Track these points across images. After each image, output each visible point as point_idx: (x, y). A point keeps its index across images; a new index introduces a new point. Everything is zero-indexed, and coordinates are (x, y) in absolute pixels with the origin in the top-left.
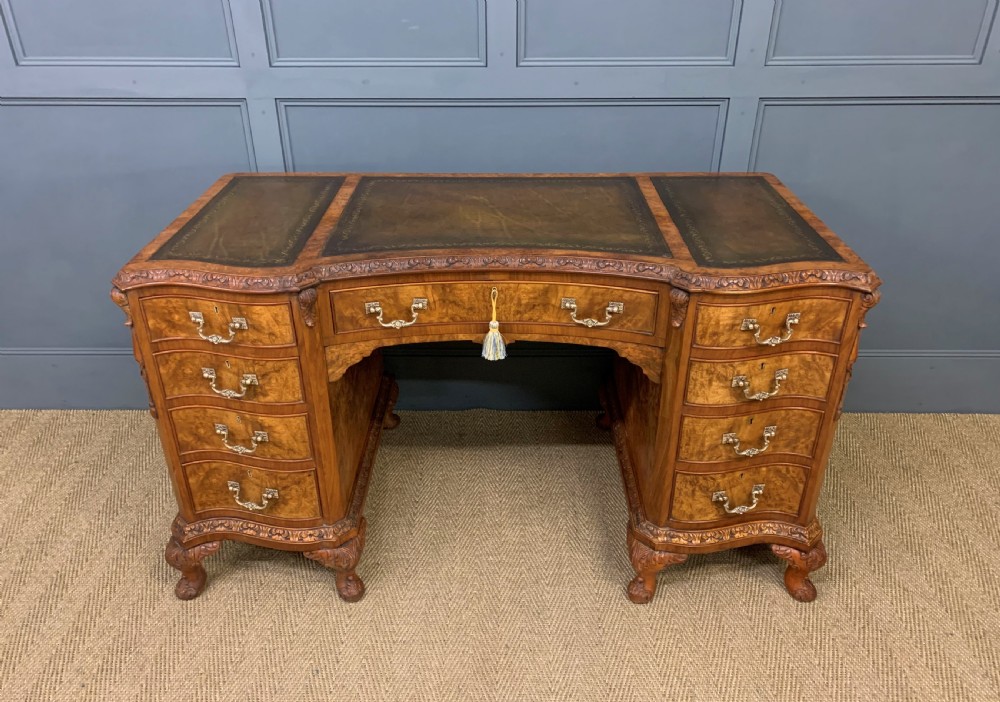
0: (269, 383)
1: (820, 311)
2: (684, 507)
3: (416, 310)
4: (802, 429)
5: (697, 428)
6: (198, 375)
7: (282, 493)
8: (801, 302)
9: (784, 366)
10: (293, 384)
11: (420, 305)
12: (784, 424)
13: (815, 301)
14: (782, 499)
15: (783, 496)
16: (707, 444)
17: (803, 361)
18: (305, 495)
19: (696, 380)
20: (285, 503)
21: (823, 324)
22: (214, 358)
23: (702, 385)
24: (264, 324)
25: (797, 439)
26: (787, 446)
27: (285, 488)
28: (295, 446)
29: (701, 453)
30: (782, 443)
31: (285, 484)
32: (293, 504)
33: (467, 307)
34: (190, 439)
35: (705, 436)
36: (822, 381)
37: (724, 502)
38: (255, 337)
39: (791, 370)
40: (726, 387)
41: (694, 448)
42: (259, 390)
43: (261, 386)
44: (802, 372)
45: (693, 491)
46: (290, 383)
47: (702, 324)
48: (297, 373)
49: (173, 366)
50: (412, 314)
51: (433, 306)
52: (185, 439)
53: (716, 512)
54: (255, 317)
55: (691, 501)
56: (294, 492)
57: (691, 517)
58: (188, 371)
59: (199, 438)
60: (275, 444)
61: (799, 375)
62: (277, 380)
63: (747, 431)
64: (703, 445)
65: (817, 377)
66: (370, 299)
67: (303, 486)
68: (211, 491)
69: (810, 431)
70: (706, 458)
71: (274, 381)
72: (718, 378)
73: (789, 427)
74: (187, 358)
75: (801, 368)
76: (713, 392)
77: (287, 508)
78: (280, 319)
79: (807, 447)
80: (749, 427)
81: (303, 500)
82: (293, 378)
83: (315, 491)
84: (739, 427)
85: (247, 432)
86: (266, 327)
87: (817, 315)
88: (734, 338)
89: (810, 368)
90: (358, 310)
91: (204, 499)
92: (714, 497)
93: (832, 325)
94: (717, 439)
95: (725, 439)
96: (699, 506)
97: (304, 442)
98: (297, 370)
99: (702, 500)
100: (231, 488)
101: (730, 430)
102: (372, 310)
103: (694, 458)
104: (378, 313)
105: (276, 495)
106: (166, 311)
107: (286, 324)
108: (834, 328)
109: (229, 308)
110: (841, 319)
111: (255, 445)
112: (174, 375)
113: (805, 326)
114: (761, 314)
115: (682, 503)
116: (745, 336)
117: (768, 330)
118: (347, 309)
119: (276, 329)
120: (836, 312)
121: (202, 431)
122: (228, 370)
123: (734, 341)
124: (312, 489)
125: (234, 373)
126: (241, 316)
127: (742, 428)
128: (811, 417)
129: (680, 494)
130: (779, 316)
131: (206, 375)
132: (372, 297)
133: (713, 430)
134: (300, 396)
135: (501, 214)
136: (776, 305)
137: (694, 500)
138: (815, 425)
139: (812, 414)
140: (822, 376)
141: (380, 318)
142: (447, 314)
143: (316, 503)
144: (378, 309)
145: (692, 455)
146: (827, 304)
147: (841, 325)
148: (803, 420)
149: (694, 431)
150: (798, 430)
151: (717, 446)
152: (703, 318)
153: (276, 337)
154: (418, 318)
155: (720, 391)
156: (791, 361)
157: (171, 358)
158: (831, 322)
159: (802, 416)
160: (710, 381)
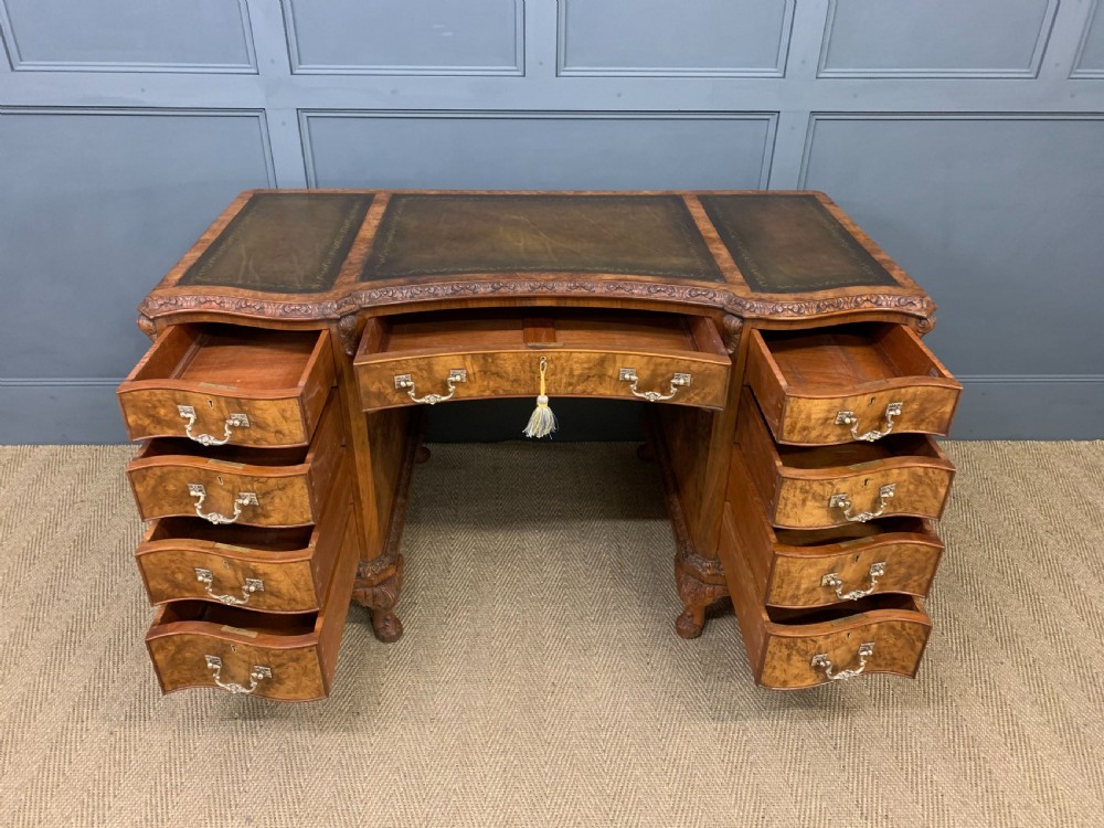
0: (272, 503)
1: (926, 400)
2: (777, 673)
3: (452, 383)
4: (916, 565)
5: (793, 569)
6: (184, 492)
7: (276, 671)
8: (903, 390)
9: (890, 481)
10: (301, 503)
11: (458, 378)
12: (895, 560)
13: (920, 388)
14: (895, 659)
15: (895, 655)
16: (803, 587)
17: (914, 475)
18: (305, 672)
19: (786, 499)
20: (280, 681)
21: (927, 414)
22: (203, 472)
23: (795, 505)
24: (270, 421)
25: (909, 576)
26: (895, 584)
27: (279, 666)
28: (298, 595)
29: (795, 597)
30: (891, 580)
31: (279, 661)
32: (290, 684)
33: (511, 378)
34: (165, 586)
35: (802, 578)
36: (935, 498)
37: (827, 667)
38: (258, 436)
39: (898, 485)
40: (823, 507)
41: (788, 591)
42: (260, 511)
43: (261, 506)
44: (912, 487)
45: (789, 656)
46: (297, 502)
47: (791, 417)
48: (306, 490)
49: (152, 482)
50: (447, 387)
51: (472, 379)
52: (159, 587)
53: (815, 676)
54: (258, 413)
55: (785, 666)
56: (291, 670)
57: (785, 683)
58: (171, 487)
59: (176, 585)
60: (272, 594)
61: (908, 490)
62: (281, 499)
63: (851, 570)
64: (798, 587)
65: (929, 493)
66: (401, 372)
67: (303, 663)
68: (185, 667)
69: (926, 567)
70: (800, 603)
71: (277, 500)
72: (814, 498)
73: (900, 563)
74: (169, 472)
75: (910, 483)
76: (807, 513)
77: (283, 688)
78: (288, 414)
79: (920, 585)
80: (854, 566)
81: (304, 678)
82: (302, 496)
83: (318, 668)
84: (843, 566)
85: (237, 578)
86: (272, 424)
87: (921, 405)
88: (826, 433)
89: (921, 482)
90: (387, 385)
91: (176, 676)
92: (814, 661)
93: (938, 415)
94: (815, 582)
95: (825, 581)
96: (796, 671)
97: (309, 590)
98: (305, 486)
99: (800, 665)
100: (210, 665)
101: (832, 571)
102: (403, 384)
103: (787, 603)
104: (408, 388)
105: (269, 674)
106: (150, 405)
107: (295, 421)
108: (941, 419)
109: (227, 402)
110: (948, 409)
111: (246, 595)
112: (154, 492)
113: (906, 417)
114: (859, 406)
115: (774, 668)
116: (838, 431)
117: (866, 423)
118: (373, 383)
119: (285, 427)
120: (943, 401)
121: (180, 577)
122: (221, 487)
123: (826, 437)
124: (315, 665)
125: (228, 491)
126: (242, 411)
127: (846, 567)
128: (928, 553)
129: (773, 658)
130: (879, 406)
131: (193, 493)
132: (403, 369)
133: (811, 571)
134: (310, 516)
135: (544, 236)
136: (876, 395)
137: (789, 664)
138: (932, 561)
139: (929, 549)
140: (936, 492)
141: (411, 393)
142: (488, 387)
143: (319, 681)
144: (410, 384)
145: (784, 599)
146: (933, 392)
147: (947, 416)
148: (918, 556)
149: (789, 572)
150: (910, 567)
151: (814, 589)
152: (792, 411)
153: (284, 435)
154: (455, 391)
155: (816, 511)
156: (900, 474)
157: (150, 472)
158: (936, 412)
159: (917, 551)
160: (804, 501)
